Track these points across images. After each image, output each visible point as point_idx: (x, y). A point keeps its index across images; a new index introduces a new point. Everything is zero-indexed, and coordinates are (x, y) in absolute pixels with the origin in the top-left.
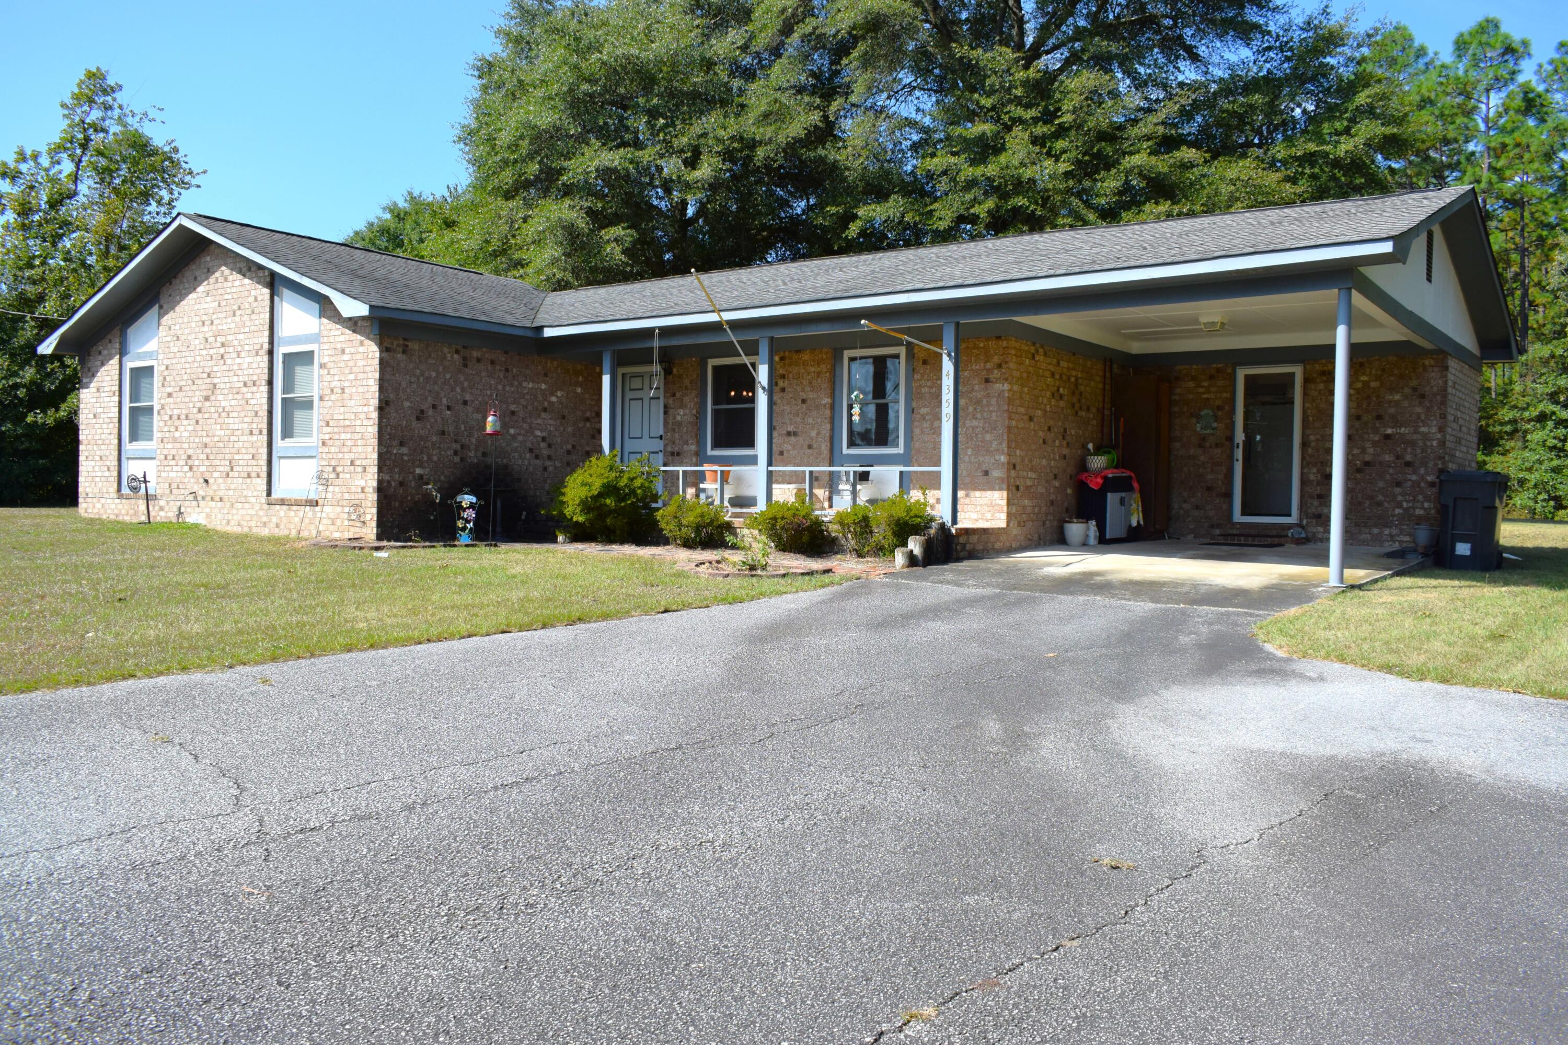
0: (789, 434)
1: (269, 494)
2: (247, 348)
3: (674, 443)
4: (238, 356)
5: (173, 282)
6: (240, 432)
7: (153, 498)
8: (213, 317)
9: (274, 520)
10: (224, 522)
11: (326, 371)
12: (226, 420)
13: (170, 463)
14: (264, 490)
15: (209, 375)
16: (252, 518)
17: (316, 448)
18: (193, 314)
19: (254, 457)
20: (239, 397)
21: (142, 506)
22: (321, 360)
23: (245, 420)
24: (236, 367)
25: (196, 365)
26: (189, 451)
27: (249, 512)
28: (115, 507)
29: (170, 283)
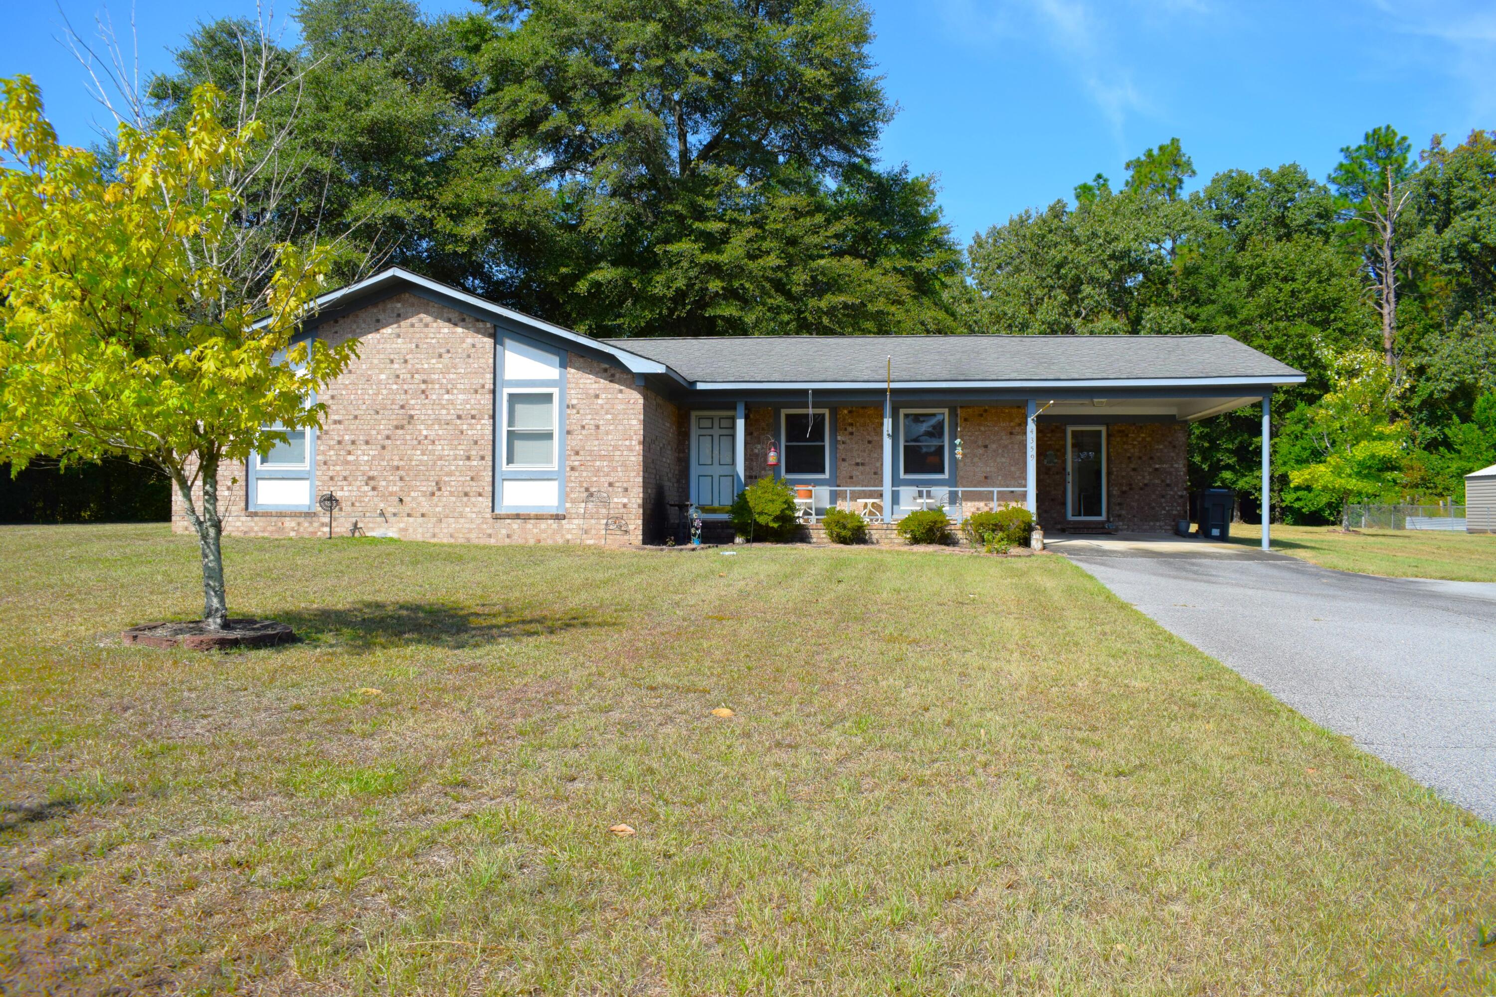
0: (857, 464)
1: (493, 511)
2: (459, 386)
4: (448, 392)
5: (341, 321)
6: (451, 458)
7: (309, 515)
8: (408, 357)
9: (504, 532)
10: (429, 535)
11: (574, 411)
12: (430, 447)
13: (339, 483)
14: (487, 506)
15: (402, 407)
16: (470, 530)
17: (559, 471)
18: (374, 352)
19: (472, 479)
20: (449, 427)
21: (289, 523)
22: (567, 402)
23: (460, 447)
24: (444, 402)
25: (381, 397)
26: (371, 474)
27: (467, 526)
28: (239, 524)
29: (336, 322)
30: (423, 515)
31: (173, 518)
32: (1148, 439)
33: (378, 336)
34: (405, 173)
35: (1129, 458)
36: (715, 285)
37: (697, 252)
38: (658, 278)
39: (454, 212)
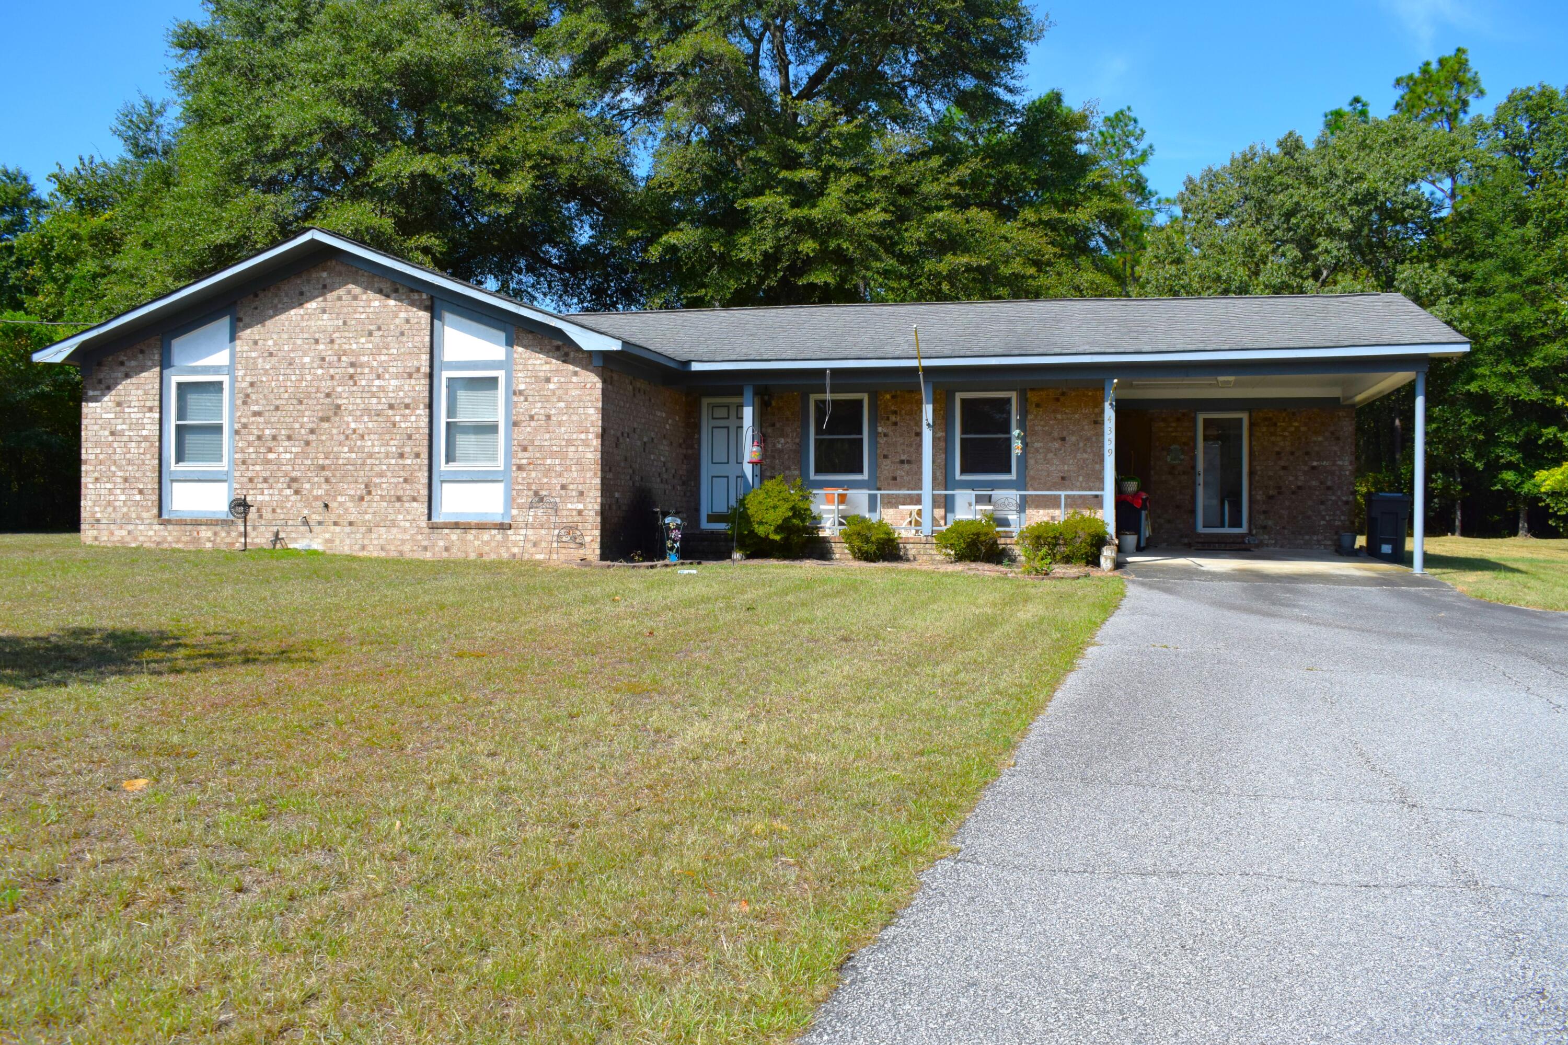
0: (902, 462)
1: (430, 518)
2: (391, 370)
3: (774, 468)
4: (379, 377)
5: (261, 295)
6: (382, 455)
7: (224, 523)
8: (334, 336)
9: (441, 544)
10: (357, 547)
11: (522, 398)
12: (359, 443)
13: (259, 486)
14: (422, 513)
15: (328, 395)
16: (403, 542)
17: (504, 472)
18: (297, 330)
19: (406, 481)
20: (380, 419)
21: (205, 533)
22: (514, 387)
23: (392, 443)
24: (374, 389)
25: (304, 383)
26: (294, 474)
27: (400, 536)
28: (151, 533)
29: (256, 296)
30: (351, 524)
31: (83, 527)
32: (1303, 429)
33: (300, 311)
34: (441, 122)
35: (1278, 453)
36: (808, 246)
37: (786, 207)
38: (746, 239)
39: (498, 167)
